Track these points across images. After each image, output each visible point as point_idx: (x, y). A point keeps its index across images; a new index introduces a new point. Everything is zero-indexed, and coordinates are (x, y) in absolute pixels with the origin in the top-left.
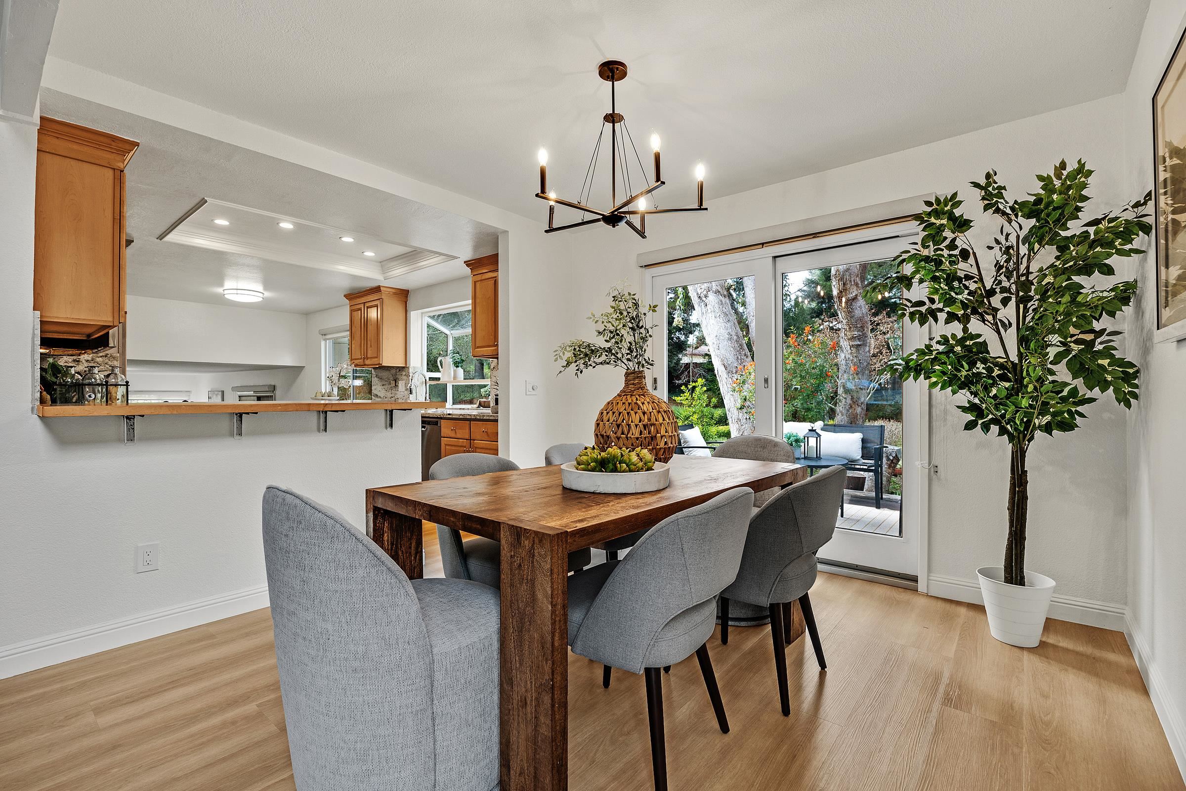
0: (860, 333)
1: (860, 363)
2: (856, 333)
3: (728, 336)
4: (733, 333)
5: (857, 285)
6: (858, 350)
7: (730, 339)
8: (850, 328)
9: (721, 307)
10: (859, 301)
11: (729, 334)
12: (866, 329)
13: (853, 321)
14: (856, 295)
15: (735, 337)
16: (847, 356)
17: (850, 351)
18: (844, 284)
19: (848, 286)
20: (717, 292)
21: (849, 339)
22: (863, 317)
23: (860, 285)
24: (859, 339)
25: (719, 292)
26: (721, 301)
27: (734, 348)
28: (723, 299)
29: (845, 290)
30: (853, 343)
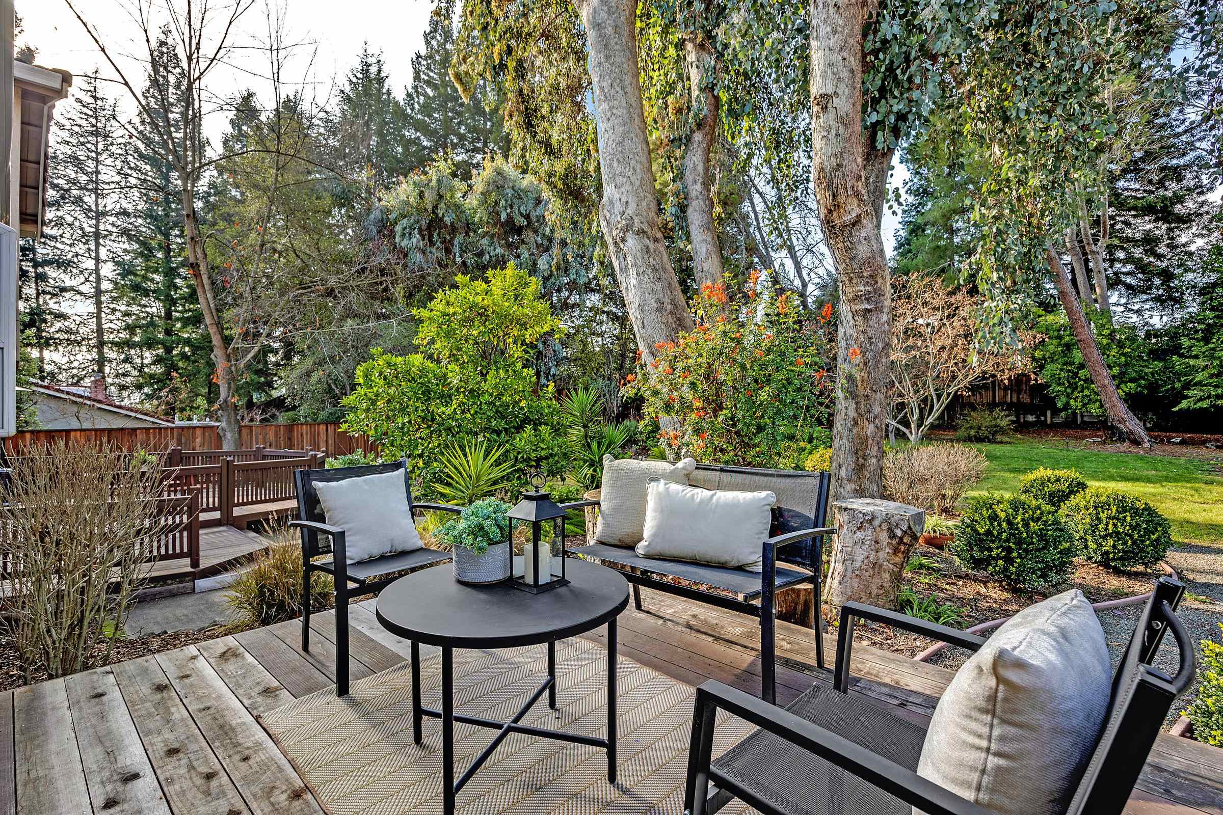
0: (870, 289)
1: (871, 343)
2: (862, 288)
3: (655, 305)
4: (667, 300)
5: (858, 195)
6: (866, 320)
7: (660, 310)
8: (851, 279)
9: (646, 257)
10: (864, 227)
11: (659, 301)
12: (880, 281)
13: (855, 266)
14: (859, 216)
15: (669, 307)
16: (849, 332)
17: (852, 322)
18: (834, 196)
19: (842, 199)
20: (641, 232)
21: (849, 301)
22: (874, 258)
23: (865, 198)
24: (867, 299)
25: (644, 232)
26: (647, 247)
27: (667, 324)
28: (652, 246)
29: (837, 206)
30: (858, 307)
